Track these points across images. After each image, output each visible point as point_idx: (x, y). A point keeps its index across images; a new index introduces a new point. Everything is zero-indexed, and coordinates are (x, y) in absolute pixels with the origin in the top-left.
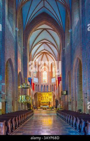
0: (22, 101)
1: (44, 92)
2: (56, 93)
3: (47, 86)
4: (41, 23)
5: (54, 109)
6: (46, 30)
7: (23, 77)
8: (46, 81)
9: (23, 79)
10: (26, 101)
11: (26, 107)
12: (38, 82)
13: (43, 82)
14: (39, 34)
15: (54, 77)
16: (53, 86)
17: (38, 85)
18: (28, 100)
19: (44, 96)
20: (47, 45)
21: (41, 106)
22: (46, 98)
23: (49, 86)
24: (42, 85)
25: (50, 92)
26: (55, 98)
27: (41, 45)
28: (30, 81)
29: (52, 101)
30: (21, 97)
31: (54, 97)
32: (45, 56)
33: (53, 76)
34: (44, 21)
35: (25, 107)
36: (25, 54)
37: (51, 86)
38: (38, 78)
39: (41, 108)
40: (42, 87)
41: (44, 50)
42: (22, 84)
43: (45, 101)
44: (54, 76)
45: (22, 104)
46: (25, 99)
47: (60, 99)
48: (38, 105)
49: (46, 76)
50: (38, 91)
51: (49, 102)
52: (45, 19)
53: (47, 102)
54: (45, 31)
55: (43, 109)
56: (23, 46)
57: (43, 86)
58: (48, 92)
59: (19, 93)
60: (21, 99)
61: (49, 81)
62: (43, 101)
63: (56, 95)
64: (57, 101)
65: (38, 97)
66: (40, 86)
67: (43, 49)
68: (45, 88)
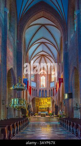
0: (15, 106)
1: (43, 97)
2: (55, 98)
3: (46, 90)
4: (38, 14)
5: (54, 115)
6: (45, 27)
7: (16, 76)
8: (45, 86)
9: (16, 79)
10: (20, 106)
11: (21, 113)
12: (36, 86)
13: (42, 87)
14: (37, 31)
15: (53, 82)
16: (52, 90)
17: (36, 90)
18: (22, 104)
19: (42, 101)
20: (46, 45)
21: (39, 112)
22: (45, 104)
23: (48, 91)
24: (40, 90)
25: (48, 97)
26: (55, 104)
27: (39, 45)
28: (26, 82)
29: (51, 107)
30: (14, 100)
31: (53, 102)
32: (43, 59)
33: (51, 81)
34: (42, 12)
35: (19, 113)
36: (19, 49)
37: (50, 90)
38: (36, 83)
39: (39, 114)
40: (40, 92)
41: (43, 51)
42: (15, 84)
43: (43, 107)
44: (53, 80)
45: (15, 110)
46: (18, 103)
47: (61, 104)
48: (36, 111)
49: (45, 81)
50: (36, 96)
51: (48, 108)
52: (43, 9)
53: (46, 108)
54: (43, 28)
55: (42, 116)
56: (17, 40)
57: (42, 90)
58: (47, 97)
59: (11, 95)
60: (13, 103)
61: (47, 86)
62: (41, 107)
63: (55, 100)
64: (57, 106)
65: (36, 102)
66: (38, 91)
67: (41, 50)
68: (44, 93)
